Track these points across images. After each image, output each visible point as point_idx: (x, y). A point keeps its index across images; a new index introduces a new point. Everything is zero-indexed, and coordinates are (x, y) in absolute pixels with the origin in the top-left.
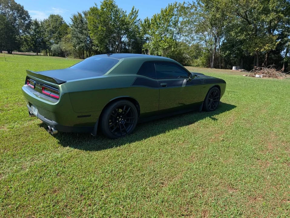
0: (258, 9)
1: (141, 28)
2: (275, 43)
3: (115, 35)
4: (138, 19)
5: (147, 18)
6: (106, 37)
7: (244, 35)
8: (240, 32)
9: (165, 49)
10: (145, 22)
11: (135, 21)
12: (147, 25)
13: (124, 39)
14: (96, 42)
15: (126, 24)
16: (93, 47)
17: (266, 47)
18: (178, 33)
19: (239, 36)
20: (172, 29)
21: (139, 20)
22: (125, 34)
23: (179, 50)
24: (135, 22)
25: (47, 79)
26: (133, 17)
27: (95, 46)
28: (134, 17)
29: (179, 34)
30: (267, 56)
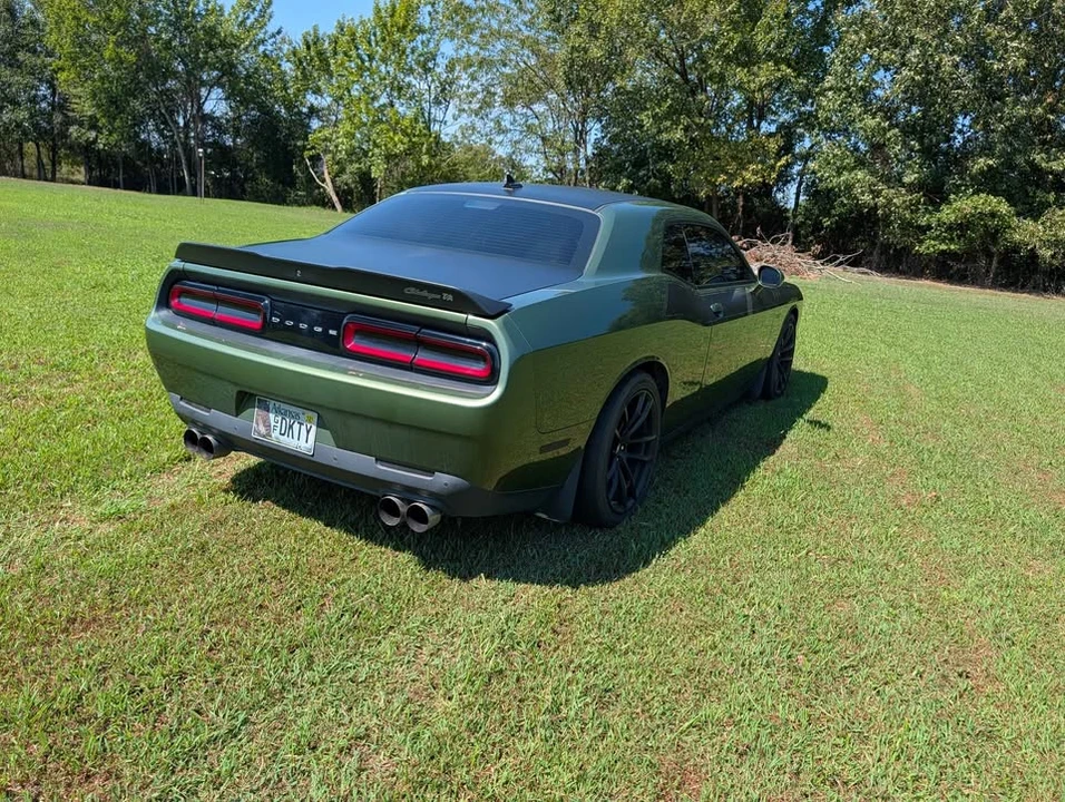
0: (725, 45)
1: (287, 67)
2: (776, 163)
3: (171, 83)
4: (271, 28)
5: (316, 29)
6: (135, 90)
7: (681, 126)
8: (667, 116)
9: (396, 156)
10: (308, 48)
11: (261, 36)
12: (316, 58)
13: (216, 103)
14: (85, 107)
15: (223, 45)
16: (71, 130)
17: (748, 175)
18: (437, 102)
19: (667, 130)
20: (414, 82)
21: (279, 32)
22: (218, 83)
23: (449, 165)
24: (263, 42)
25: (413, 290)
26: (252, 17)
27: (81, 124)
28: (256, 20)
29: (440, 103)
30: (741, 203)
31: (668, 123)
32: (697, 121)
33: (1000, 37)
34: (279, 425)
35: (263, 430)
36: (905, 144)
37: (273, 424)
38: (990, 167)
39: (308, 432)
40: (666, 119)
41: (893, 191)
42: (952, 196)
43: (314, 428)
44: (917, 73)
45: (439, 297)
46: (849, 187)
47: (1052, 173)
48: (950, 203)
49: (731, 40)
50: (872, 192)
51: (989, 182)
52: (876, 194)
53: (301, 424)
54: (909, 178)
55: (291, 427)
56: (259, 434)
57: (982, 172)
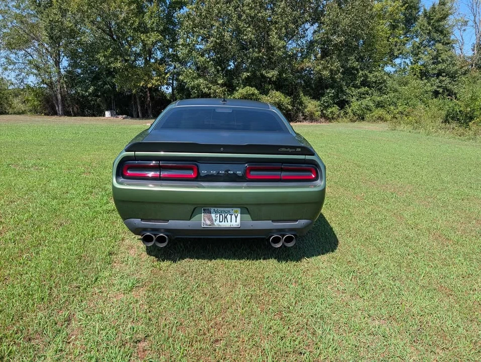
0: (132, 24)
7: (119, 61)
19: (112, 62)
25: (283, 149)
30: (149, 95)
31: (112, 59)
32: (126, 58)
33: (244, 27)
34: (218, 218)
35: (208, 222)
36: (215, 68)
37: (214, 218)
38: (248, 76)
39: (236, 217)
40: (111, 57)
41: (215, 87)
42: (237, 88)
43: (239, 215)
44: (217, 39)
45: (294, 150)
46: (199, 85)
47: (268, 78)
48: (237, 91)
49: (135, 21)
50: (207, 87)
51: (248, 82)
52: (210, 88)
53: (231, 215)
54: (220, 82)
55: (226, 217)
56: (207, 225)
57: (246, 78)
